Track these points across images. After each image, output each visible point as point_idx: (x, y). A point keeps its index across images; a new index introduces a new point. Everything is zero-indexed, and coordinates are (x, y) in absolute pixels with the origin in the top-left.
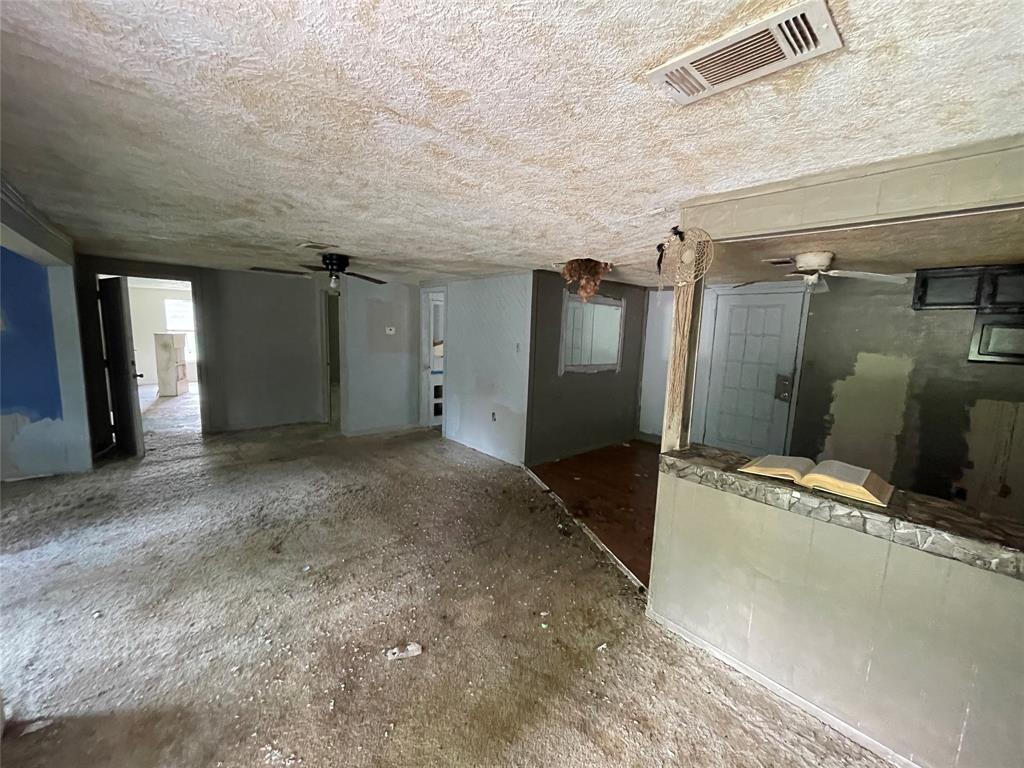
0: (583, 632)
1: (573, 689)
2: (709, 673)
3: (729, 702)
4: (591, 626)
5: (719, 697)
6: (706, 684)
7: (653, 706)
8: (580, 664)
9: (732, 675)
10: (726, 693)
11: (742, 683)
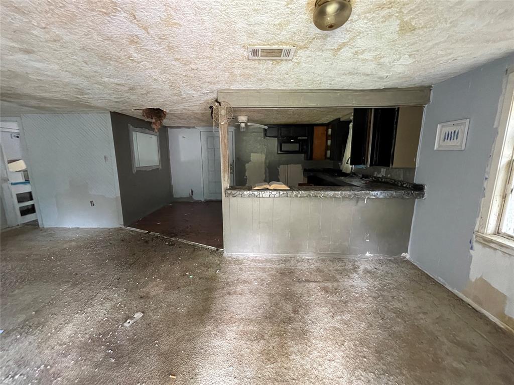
0: (207, 271)
1: (218, 287)
2: (252, 261)
3: (261, 264)
4: (208, 268)
5: (258, 265)
6: (253, 264)
7: (244, 276)
8: (214, 280)
9: (257, 258)
10: (259, 263)
11: (261, 259)
